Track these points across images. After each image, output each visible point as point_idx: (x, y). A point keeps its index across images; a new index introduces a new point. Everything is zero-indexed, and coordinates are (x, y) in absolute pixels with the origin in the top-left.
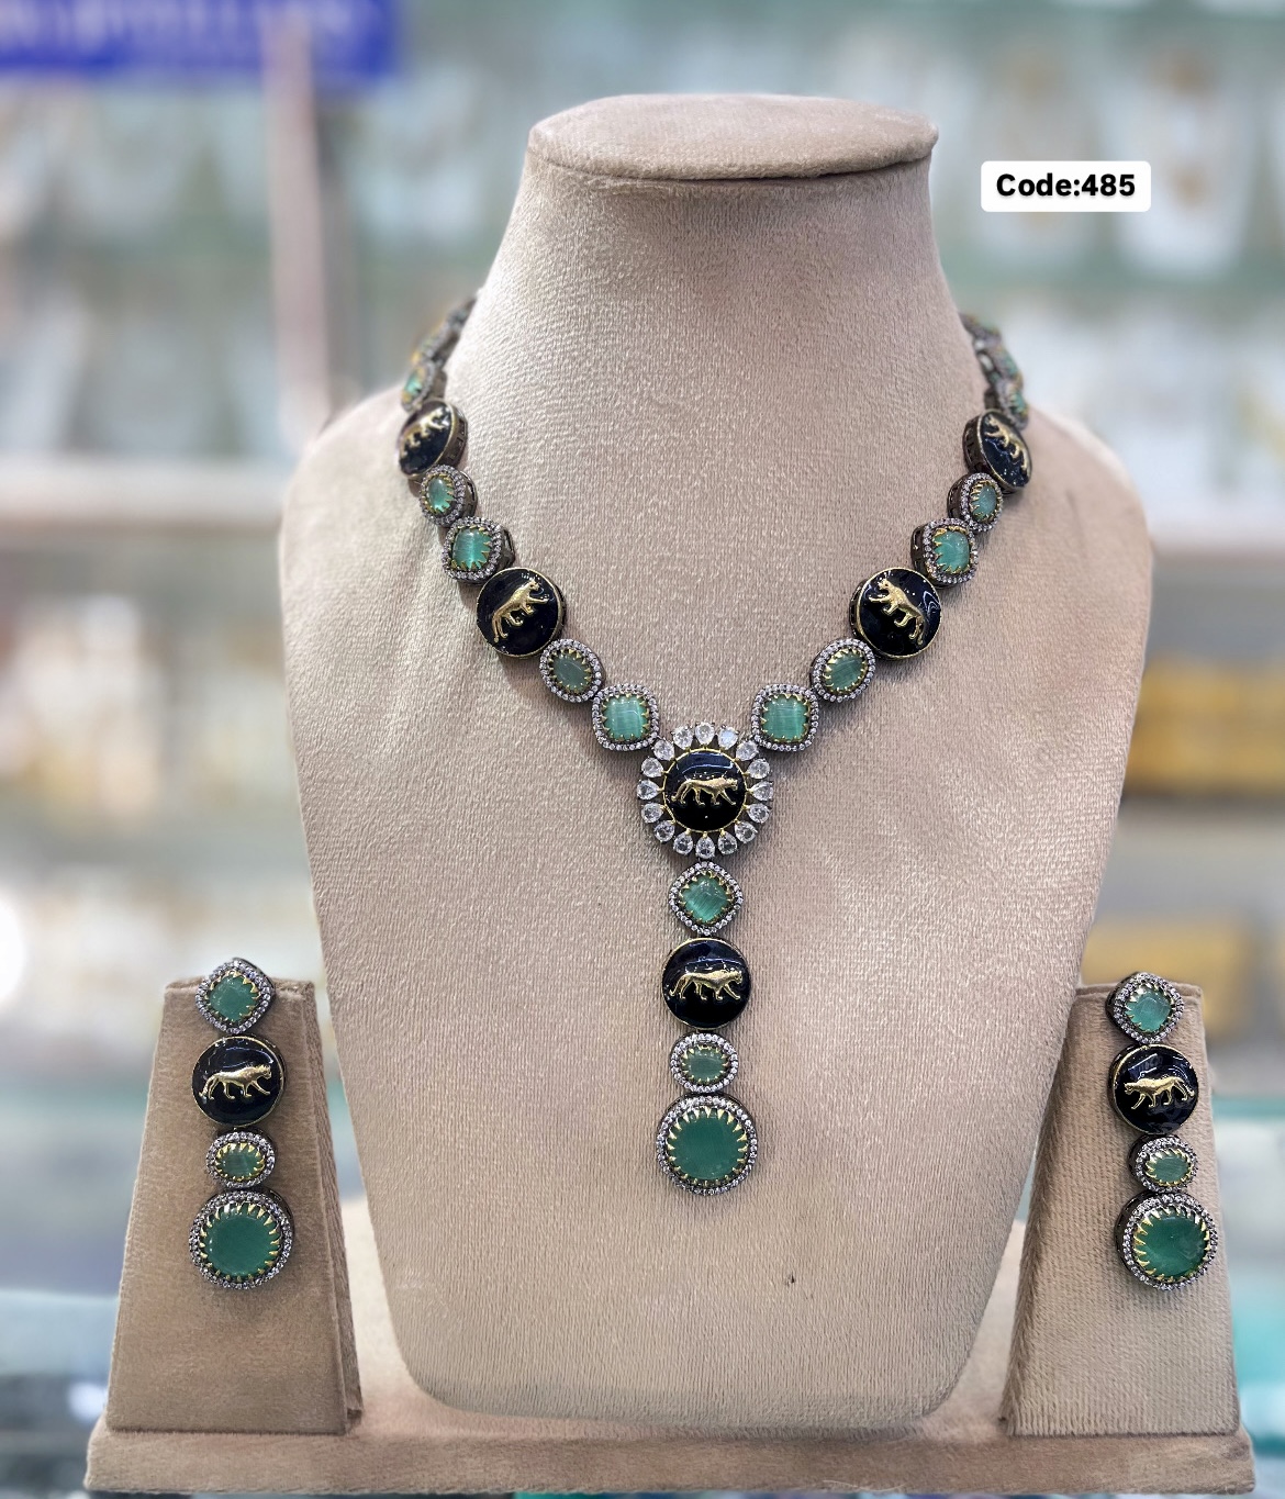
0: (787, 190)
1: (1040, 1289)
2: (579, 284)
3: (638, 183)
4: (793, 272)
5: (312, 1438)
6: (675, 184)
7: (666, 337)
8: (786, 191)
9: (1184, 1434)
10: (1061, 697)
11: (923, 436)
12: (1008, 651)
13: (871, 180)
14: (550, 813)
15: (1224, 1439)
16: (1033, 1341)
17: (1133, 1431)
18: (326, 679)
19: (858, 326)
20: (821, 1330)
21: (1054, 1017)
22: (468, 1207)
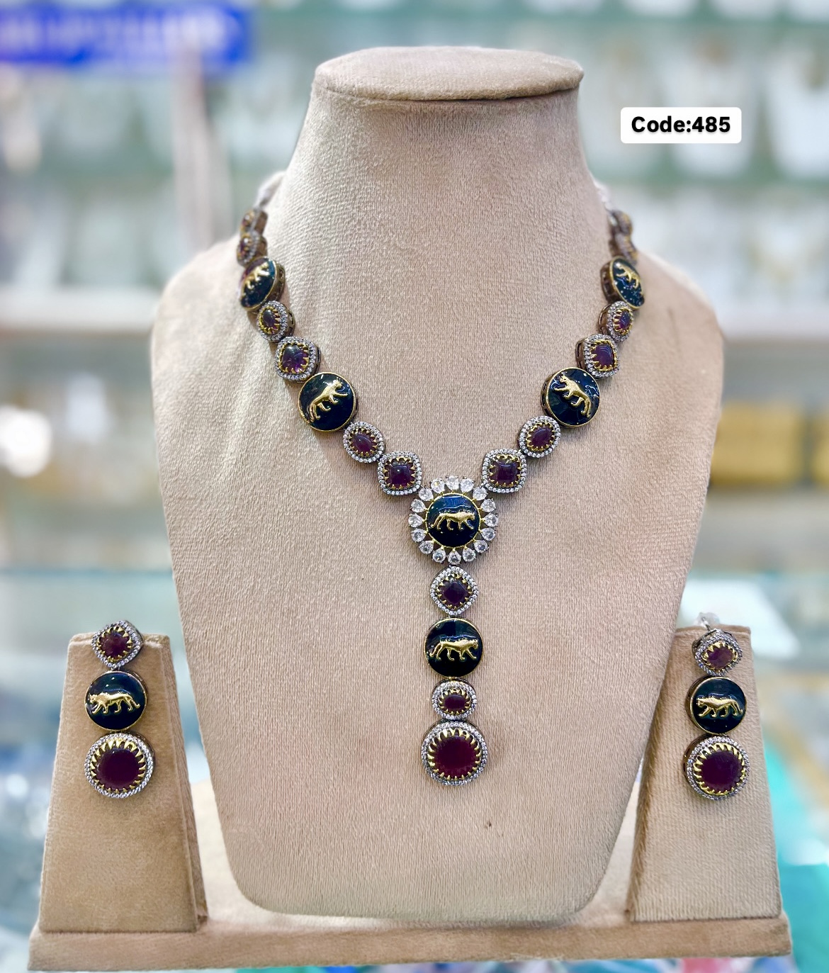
0: (485, 108)
1: (649, 825)
2: (348, 170)
3: (386, 102)
4: (489, 162)
5: (174, 935)
6: (411, 103)
7: (405, 205)
8: (483, 109)
9: (745, 918)
10: (665, 443)
11: (574, 271)
12: (629, 413)
13: (540, 101)
14: (330, 519)
15: (771, 921)
16: (646, 860)
17: (712, 917)
18: (181, 431)
19: (532, 198)
20: (509, 856)
21: (660, 652)
22: (276, 778)
